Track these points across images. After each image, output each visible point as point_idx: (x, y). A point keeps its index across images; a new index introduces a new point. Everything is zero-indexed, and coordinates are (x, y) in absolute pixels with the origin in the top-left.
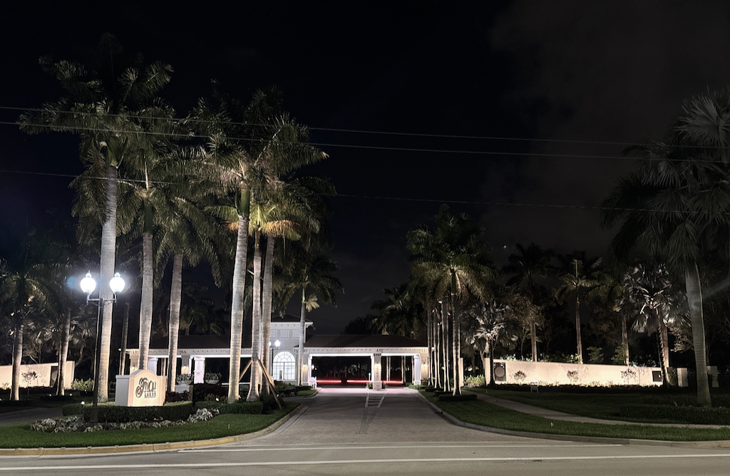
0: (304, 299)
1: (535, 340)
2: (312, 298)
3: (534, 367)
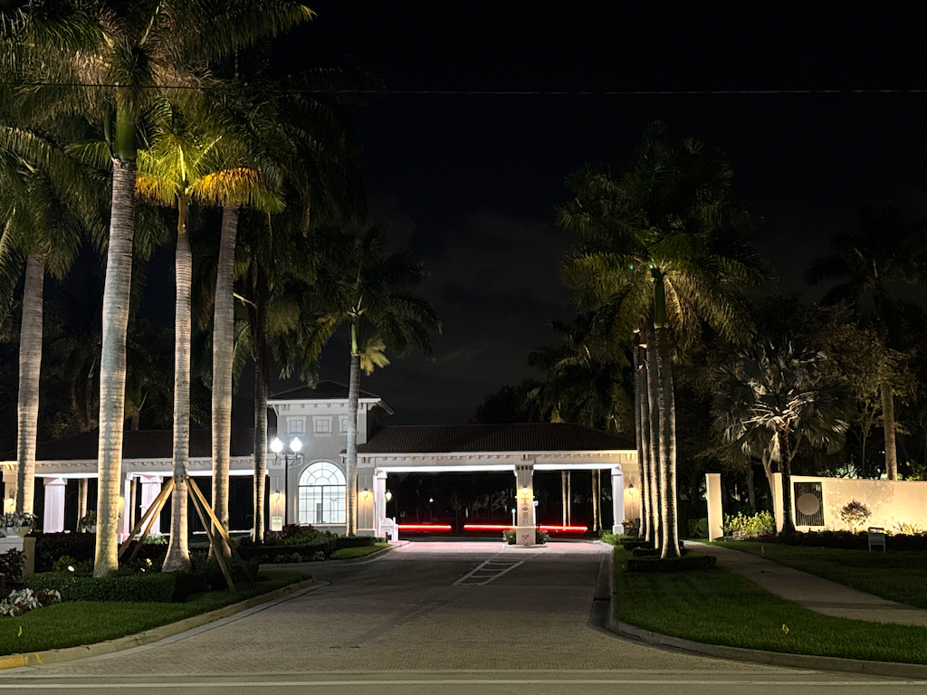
0: (354, 346)
2: (373, 344)
3: (890, 492)
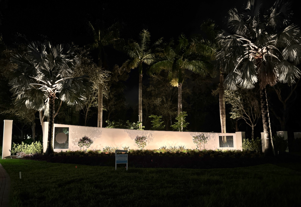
3: (100, 133)
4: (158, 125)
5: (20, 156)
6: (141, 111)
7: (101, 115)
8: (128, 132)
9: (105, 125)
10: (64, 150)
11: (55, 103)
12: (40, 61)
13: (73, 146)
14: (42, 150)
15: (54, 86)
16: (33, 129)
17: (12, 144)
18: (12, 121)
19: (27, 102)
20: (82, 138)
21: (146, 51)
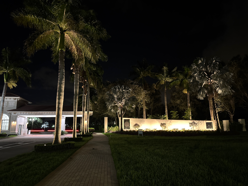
0: (5, 80)
1: (145, 108)
2: (12, 80)
3: (144, 122)
4: (174, 117)
5: (110, 132)
6: (167, 109)
7: (144, 113)
8: (158, 121)
9: (147, 117)
10: (128, 130)
11: (123, 109)
12: (116, 93)
13: (132, 128)
14: (119, 130)
15: (122, 102)
16: (116, 120)
17: (108, 127)
18: (107, 117)
19: (112, 110)
20: (135, 124)
21: (167, 76)
